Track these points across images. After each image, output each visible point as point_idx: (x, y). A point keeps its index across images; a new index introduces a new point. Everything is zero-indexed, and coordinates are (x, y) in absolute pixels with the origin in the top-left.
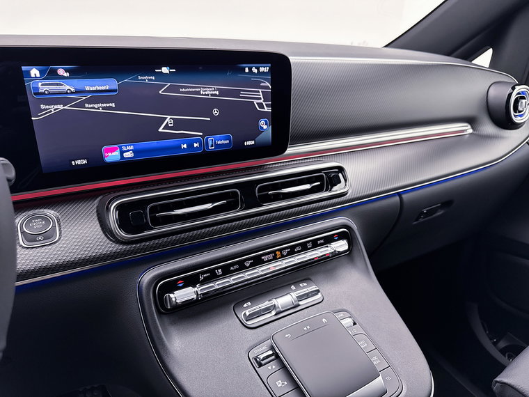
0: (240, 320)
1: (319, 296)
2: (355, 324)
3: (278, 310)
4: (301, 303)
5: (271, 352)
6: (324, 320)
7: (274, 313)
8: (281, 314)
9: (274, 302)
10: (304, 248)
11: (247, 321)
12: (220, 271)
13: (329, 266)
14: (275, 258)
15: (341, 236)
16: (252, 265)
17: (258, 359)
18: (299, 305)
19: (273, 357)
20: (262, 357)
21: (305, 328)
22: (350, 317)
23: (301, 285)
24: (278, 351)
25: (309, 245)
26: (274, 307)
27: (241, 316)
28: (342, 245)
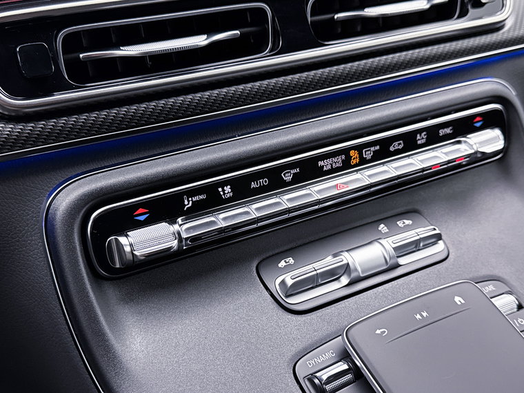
0: (272, 295)
1: (440, 246)
2: (520, 307)
3: (354, 275)
4: (402, 261)
5: (343, 366)
6: (458, 299)
7: (345, 280)
8: (360, 283)
9: (346, 258)
10: (410, 144)
11: (287, 296)
12: (228, 189)
13: (458, 184)
14: (347, 166)
15: (490, 120)
16: (297, 179)
17: (316, 381)
18: (398, 266)
19: (349, 377)
20: (324, 375)
21: (418, 317)
22: (510, 293)
23: (400, 223)
24: (359, 363)
25: (421, 138)
26: (346, 268)
27: (275, 285)
28: (489, 140)
